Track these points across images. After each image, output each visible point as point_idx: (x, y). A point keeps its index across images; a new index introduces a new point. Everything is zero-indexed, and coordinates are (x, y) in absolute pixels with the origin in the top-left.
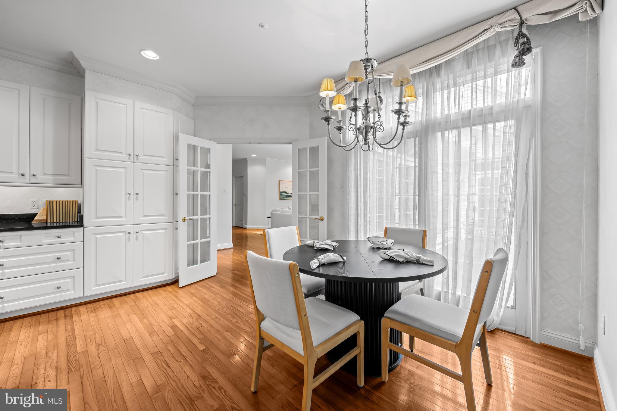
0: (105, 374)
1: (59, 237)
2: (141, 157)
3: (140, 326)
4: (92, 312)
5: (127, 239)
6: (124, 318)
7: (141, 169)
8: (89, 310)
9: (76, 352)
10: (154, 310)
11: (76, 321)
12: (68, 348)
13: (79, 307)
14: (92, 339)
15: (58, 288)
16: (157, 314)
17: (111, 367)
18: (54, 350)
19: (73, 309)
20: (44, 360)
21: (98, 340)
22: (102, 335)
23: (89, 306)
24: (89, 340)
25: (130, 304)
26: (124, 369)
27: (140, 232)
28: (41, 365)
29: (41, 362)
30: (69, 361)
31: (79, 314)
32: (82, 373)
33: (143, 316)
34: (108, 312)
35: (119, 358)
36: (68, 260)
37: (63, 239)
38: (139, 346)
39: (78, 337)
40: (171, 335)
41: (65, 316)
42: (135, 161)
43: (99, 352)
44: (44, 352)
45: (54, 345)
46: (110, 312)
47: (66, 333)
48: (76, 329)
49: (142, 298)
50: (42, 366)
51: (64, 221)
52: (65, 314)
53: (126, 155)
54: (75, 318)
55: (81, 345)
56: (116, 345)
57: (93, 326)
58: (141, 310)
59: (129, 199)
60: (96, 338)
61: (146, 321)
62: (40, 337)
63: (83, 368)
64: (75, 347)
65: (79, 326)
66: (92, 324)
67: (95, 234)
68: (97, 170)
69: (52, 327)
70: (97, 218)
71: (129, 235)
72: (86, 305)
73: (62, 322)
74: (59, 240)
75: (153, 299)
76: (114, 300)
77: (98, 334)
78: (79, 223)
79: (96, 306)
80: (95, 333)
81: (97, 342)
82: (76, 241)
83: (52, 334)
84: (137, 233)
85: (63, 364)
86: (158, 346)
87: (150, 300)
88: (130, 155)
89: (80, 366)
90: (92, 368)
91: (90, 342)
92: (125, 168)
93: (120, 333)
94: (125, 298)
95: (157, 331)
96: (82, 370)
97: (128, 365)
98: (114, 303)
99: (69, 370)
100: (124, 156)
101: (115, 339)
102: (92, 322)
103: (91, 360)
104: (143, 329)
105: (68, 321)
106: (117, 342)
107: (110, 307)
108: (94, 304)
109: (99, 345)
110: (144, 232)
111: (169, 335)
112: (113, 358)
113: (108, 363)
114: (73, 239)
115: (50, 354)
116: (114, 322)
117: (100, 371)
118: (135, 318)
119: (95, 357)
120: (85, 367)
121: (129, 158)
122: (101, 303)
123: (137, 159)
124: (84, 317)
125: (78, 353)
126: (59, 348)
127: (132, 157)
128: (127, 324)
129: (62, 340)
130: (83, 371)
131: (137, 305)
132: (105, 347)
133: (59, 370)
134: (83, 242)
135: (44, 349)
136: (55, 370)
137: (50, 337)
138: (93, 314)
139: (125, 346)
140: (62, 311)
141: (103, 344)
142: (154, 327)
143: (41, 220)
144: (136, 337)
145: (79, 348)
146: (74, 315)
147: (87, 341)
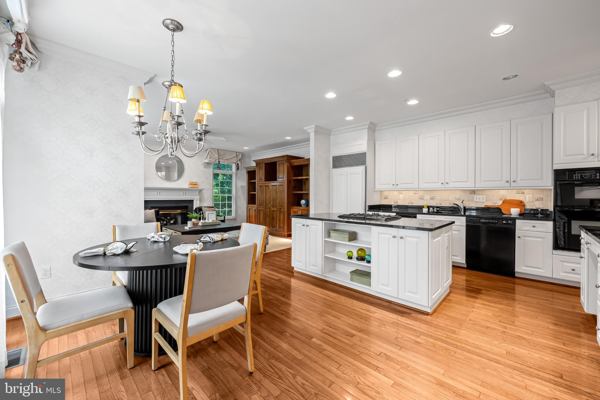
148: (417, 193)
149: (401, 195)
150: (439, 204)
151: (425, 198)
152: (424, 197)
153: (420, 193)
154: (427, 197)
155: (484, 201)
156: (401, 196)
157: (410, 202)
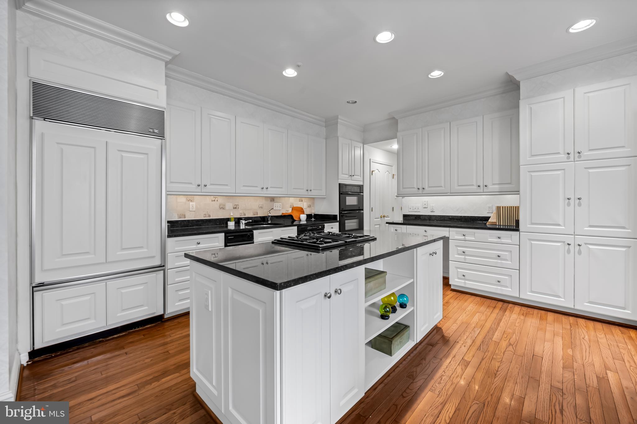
0: (499, 370)
1: (499, 238)
2: (586, 154)
3: (560, 353)
4: (523, 314)
5: (566, 251)
6: (548, 335)
7: (586, 168)
8: (522, 312)
9: (491, 339)
10: (590, 347)
11: (507, 316)
12: (488, 332)
13: (516, 306)
14: (508, 337)
15: (499, 282)
16: (589, 353)
17: (507, 368)
18: (480, 328)
19: (510, 305)
20: (470, 330)
21: (512, 341)
22: (518, 338)
23: (524, 309)
24: (505, 336)
25: (564, 326)
26: (516, 378)
27: (583, 245)
28: (467, 332)
29: (469, 331)
30: (483, 341)
31: (512, 312)
32: (485, 356)
33: (571, 344)
34: (537, 322)
35: (518, 366)
36: (506, 260)
37: (503, 241)
38: (544, 369)
39: (500, 329)
40: (591, 385)
41: (501, 308)
42: (577, 159)
43: (507, 350)
44: (474, 325)
45: (482, 324)
46: (538, 323)
47: (494, 321)
48: (502, 321)
49: (583, 326)
50: (467, 334)
51: (509, 225)
52: (502, 306)
53: (564, 154)
54: (507, 313)
55: (498, 336)
56: (524, 354)
57: (516, 326)
58: (571, 338)
59: (569, 205)
60: (512, 337)
61: (570, 352)
62: (478, 314)
63: (488, 353)
64: (493, 335)
65: (506, 321)
66: (517, 325)
67: (530, 240)
68: (532, 175)
69: (489, 311)
70: (532, 224)
71: (569, 247)
72: (522, 307)
73: (496, 311)
74: (499, 240)
75: (597, 334)
76: (549, 314)
77: (516, 335)
78: (516, 228)
79: (529, 312)
80: (514, 333)
81: (510, 341)
82: (512, 243)
83: (485, 317)
84: (579, 245)
85: (478, 342)
86: (565, 385)
87: (592, 333)
88: (568, 154)
89: (487, 351)
90: (494, 358)
91: (506, 338)
92: (564, 170)
93: (534, 347)
94: (564, 318)
95: (576, 370)
96: (486, 354)
97: (522, 377)
98: (548, 317)
99: (479, 348)
100: (563, 156)
101: (527, 348)
102: (518, 323)
103: (497, 352)
104: (561, 357)
105: (501, 312)
106: (526, 352)
107: (541, 318)
108: (529, 309)
109: (510, 344)
110: (591, 247)
111: (587, 383)
112: (514, 362)
113: (507, 363)
114: (510, 241)
115: (476, 329)
116: (536, 332)
117: (497, 364)
118: (559, 342)
119: (501, 352)
120: (490, 353)
121: (568, 158)
122: (536, 311)
123: (580, 157)
124: (514, 316)
125: (492, 340)
126: (483, 328)
127: (572, 156)
128: (546, 343)
129: (488, 325)
130: (487, 356)
131: (571, 330)
132: (514, 349)
133: (474, 344)
134: (519, 245)
135: (475, 323)
136: (472, 342)
137: (483, 318)
138: (522, 317)
139: (531, 360)
140: (501, 303)
141: (514, 346)
142: (574, 363)
143: (493, 222)
144: (547, 360)
145: (495, 337)
146: (508, 310)
147: (504, 336)
148: (216, 200)
149: (191, 203)
150: (243, 215)
151: (227, 208)
152: (225, 205)
153: (221, 200)
154: (229, 205)
155: (281, 209)
156: (193, 205)
157: (206, 215)
